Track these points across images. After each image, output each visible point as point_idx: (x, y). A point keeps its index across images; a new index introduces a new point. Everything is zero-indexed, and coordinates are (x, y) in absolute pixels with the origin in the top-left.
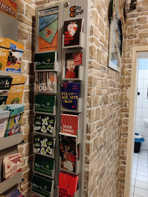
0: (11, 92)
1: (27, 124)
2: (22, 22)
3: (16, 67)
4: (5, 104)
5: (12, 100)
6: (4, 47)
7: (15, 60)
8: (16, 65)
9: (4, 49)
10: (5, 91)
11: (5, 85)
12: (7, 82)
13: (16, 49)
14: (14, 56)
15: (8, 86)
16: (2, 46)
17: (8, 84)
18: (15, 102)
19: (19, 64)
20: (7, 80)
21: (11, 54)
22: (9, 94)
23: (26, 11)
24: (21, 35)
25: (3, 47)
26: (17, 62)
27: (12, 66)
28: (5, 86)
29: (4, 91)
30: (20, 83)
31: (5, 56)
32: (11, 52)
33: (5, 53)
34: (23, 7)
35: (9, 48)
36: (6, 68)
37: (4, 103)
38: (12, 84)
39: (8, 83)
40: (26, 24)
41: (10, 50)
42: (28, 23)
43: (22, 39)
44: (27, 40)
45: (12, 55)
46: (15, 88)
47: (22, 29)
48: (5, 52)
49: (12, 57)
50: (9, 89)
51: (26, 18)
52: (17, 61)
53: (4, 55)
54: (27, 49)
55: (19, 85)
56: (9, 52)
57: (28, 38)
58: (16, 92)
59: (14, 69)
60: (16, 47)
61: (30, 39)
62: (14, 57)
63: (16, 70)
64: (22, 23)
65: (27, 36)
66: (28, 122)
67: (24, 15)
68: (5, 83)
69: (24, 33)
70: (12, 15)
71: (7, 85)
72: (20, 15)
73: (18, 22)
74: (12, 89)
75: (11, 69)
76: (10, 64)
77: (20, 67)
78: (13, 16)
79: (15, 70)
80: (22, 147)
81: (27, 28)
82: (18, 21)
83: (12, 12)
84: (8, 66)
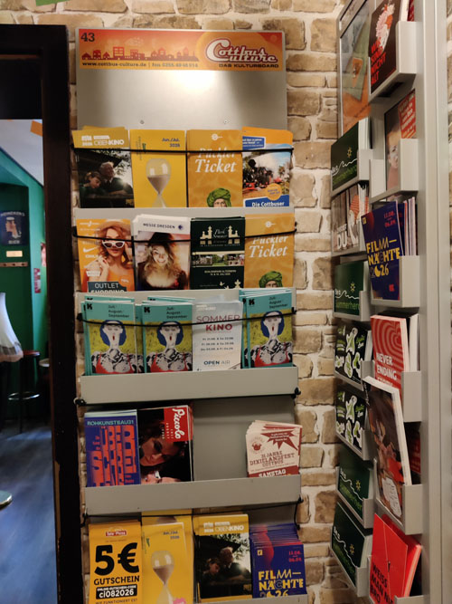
0: (252, 256)
1: (327, 350)
2: (302, 71)
3: (272, 192)
4: (242, 286)
5: (260, 279)
6: (225, 149)
7: (267, 175)
8: (272, 187)
9: (228, 156)
10: (234, 255)
11: (228, 239)
12: (230, 231)
13: (264, 148)
14: (262, 165)
15: (237, 242)
16: (220, 149)
17: (236, 235)
18: (269, 283)
19: (279, 183)
20: (230, 227)
21: (252, 163)
22: (247, 261)
23: (315, 37)
24: (300, 107)
25: (222, 152)
26: (272, 180)
27: (261, 193)
28: (230, 242)
29: (230, 255)
30: (275, 232)
31: (232, 171)
32: (250, 157)
33: (231, 163)
34: (304, 30)
35: (241, 149)
36: (245, 200)
37: (238, 283)
38: (246, 235)
39: (233, 233)
40: (316, 71)
41: (246, 154)
42: (320, 68)
43: (304, 116)
44: (321, 115)
45: (257, 166)
46: (261, 245)
47: (302, 89)
48: (230, 161)
49: (256, 169)
50: (243, 249)
51: (316, 54)
52: (272, 176)
53: (230, 168)
54: (322, 138)
55: (272, 239)
56: (246, 159)
57: (324, 106)
58: (265, 256)
59: (266, 200)
60: (262, 142)
61: (330, 107)
62: (262, 169)
63: (273, 202)
64: (302, 74)
65: (321, 103)
66: (331, 344)
67: (308, 52)
68: (227, 233)
69: (309, 98)
70: (268, 66)
71: (233, 239)
72: (296, 56)
73: (289, 75)
74: (251, 250)
75: (259, 201)
76: (253, 188)
77: (283, 193)
78: (272, 66)
79: (270, 201)
80: (313, 414)
81: (319, 82)
82: (290, 73)
83: (269, 59)
84: (250, 194)
